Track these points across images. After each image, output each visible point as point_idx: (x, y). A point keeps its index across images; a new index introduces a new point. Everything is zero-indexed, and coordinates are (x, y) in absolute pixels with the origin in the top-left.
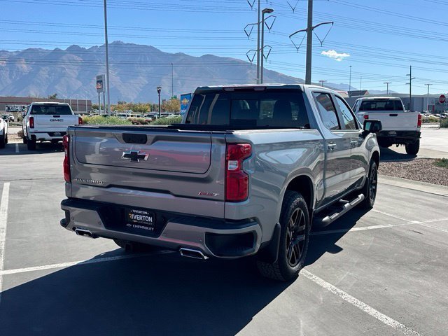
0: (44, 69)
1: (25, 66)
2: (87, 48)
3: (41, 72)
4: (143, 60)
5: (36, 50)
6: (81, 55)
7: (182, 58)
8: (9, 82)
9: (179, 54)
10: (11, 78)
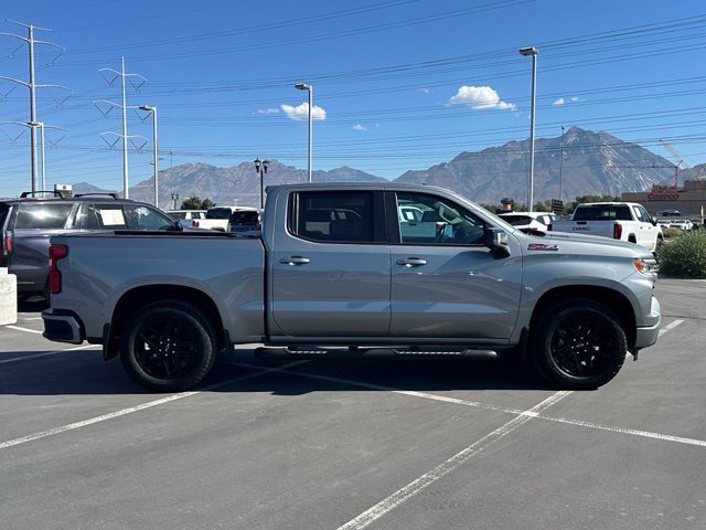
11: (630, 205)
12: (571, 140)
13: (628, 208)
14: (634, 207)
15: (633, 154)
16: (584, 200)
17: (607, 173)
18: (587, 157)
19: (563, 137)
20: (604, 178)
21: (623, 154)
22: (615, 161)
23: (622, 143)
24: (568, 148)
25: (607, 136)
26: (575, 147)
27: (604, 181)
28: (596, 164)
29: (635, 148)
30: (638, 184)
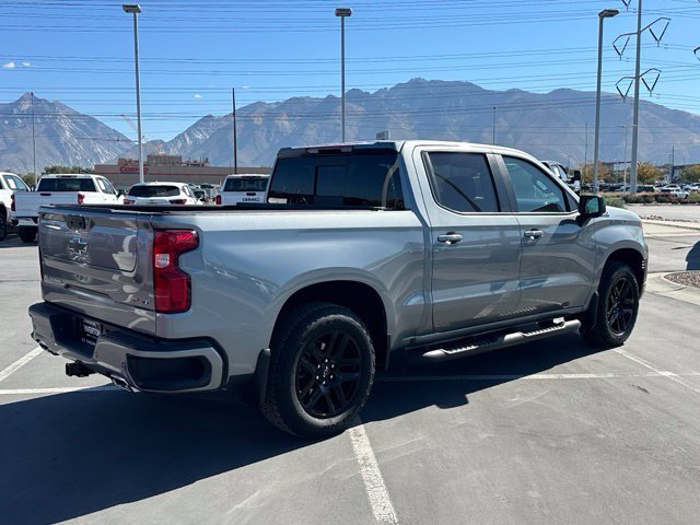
0: (311, 125)
1: (286, 123)
2: (372, 92)
3: (308, 132)
4: (453, 105)
5: (302, 99)
6: (363, 103)
7: (516, 97)
8: (266, 146)
9: (513, 92)
10: (268, 141)
11: (93, 177)
12: (26, 106)
13: (91, 180)
14: (97, 179)
15: (89, 127)
16: (53, 170)
17: (66, 143)
18: (44, 126)
19: (17, 103)
20: (63, 149)
21: (81, 126)
22: (72, 131)
23: (79, 115)
24: (22, 115)
25: (63, 107)
26: (31, 114)
27: (63, 152)
28: (53, 134)
29: (91, 120)
30: (96, 156)
